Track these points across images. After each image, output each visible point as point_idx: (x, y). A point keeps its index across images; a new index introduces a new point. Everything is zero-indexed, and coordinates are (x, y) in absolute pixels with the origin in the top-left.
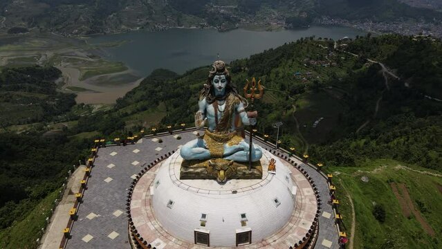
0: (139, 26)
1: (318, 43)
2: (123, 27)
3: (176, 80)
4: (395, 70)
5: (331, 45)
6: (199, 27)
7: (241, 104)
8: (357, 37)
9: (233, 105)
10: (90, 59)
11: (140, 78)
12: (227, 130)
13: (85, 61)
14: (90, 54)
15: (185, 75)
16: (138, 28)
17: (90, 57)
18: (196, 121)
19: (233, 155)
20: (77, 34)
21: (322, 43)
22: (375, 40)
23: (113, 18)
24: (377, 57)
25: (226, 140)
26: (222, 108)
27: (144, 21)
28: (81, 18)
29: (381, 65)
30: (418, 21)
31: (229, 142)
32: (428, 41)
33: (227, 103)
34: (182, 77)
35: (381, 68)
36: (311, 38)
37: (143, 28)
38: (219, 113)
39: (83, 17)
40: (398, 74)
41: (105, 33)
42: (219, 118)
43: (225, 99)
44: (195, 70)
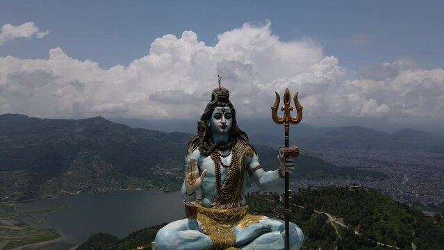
0: (80, 189)
1: (264, 197)
2: (62, 191)
3: (117, 244)
4: (342, 219)
5: (277, 198)
6: (144, 189)
7: (256, 157)
8: (299, 190)
9: (244, 158)
10: (17, 228)
11: (75, 245)
12: (236, 201)
13: (9, 230)
14: (18, 222)
15: (128, 238)
16: (79, 192)
17: (18, 225)
18: (188, 175)
19: (254, 243)
20: (7, 200)
21: (267, 197)
22: (316, 192)
23: (52, 183)
24: (322, 208)
25: (235, 219)
26: (228, 160)
27: (86, 184)
28: (16, 183)
29: (327, 215)
30: (346, 178)
31: (243, 222)
32: (363, 190)
33: (234, 154)
34: (123, 241)
35: (328, 218)
36: (257, 193)
37: (84, 191)
38: (222, 169)
39: (18, 183)
40: (345, 222)
41: (40, 198)
42: (223, 178)
43: (230, 148)
44: (139, 232)
